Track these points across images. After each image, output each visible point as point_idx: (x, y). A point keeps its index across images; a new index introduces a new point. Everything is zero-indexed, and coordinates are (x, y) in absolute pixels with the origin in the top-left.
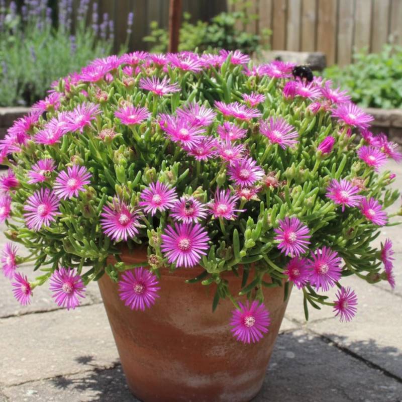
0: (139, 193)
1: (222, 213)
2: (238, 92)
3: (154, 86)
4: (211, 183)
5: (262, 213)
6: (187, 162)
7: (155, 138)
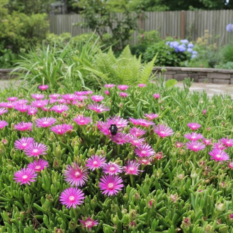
5: (154, 172)
7: (95, 134)
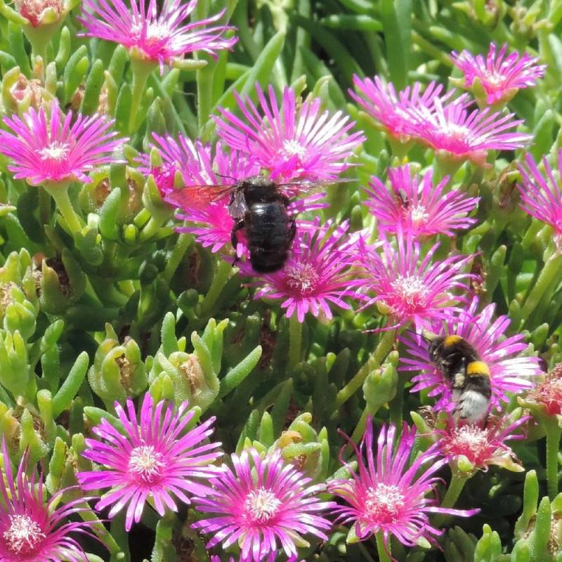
0: (78, 436)
1: (385, 517)
2: (439, 31)
3: (136, 28)
4: (344, 393)
5: (531, 510)
6: (254, 318)
